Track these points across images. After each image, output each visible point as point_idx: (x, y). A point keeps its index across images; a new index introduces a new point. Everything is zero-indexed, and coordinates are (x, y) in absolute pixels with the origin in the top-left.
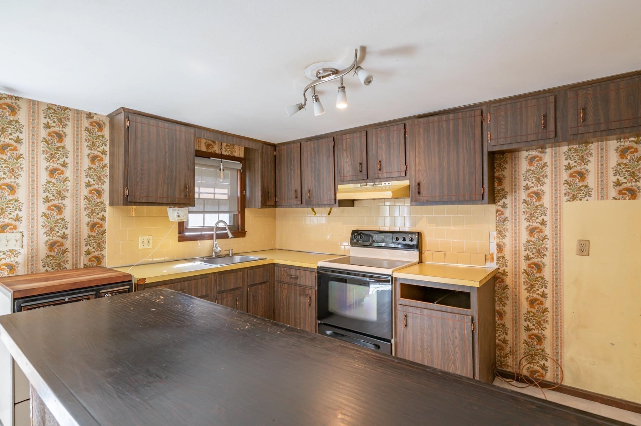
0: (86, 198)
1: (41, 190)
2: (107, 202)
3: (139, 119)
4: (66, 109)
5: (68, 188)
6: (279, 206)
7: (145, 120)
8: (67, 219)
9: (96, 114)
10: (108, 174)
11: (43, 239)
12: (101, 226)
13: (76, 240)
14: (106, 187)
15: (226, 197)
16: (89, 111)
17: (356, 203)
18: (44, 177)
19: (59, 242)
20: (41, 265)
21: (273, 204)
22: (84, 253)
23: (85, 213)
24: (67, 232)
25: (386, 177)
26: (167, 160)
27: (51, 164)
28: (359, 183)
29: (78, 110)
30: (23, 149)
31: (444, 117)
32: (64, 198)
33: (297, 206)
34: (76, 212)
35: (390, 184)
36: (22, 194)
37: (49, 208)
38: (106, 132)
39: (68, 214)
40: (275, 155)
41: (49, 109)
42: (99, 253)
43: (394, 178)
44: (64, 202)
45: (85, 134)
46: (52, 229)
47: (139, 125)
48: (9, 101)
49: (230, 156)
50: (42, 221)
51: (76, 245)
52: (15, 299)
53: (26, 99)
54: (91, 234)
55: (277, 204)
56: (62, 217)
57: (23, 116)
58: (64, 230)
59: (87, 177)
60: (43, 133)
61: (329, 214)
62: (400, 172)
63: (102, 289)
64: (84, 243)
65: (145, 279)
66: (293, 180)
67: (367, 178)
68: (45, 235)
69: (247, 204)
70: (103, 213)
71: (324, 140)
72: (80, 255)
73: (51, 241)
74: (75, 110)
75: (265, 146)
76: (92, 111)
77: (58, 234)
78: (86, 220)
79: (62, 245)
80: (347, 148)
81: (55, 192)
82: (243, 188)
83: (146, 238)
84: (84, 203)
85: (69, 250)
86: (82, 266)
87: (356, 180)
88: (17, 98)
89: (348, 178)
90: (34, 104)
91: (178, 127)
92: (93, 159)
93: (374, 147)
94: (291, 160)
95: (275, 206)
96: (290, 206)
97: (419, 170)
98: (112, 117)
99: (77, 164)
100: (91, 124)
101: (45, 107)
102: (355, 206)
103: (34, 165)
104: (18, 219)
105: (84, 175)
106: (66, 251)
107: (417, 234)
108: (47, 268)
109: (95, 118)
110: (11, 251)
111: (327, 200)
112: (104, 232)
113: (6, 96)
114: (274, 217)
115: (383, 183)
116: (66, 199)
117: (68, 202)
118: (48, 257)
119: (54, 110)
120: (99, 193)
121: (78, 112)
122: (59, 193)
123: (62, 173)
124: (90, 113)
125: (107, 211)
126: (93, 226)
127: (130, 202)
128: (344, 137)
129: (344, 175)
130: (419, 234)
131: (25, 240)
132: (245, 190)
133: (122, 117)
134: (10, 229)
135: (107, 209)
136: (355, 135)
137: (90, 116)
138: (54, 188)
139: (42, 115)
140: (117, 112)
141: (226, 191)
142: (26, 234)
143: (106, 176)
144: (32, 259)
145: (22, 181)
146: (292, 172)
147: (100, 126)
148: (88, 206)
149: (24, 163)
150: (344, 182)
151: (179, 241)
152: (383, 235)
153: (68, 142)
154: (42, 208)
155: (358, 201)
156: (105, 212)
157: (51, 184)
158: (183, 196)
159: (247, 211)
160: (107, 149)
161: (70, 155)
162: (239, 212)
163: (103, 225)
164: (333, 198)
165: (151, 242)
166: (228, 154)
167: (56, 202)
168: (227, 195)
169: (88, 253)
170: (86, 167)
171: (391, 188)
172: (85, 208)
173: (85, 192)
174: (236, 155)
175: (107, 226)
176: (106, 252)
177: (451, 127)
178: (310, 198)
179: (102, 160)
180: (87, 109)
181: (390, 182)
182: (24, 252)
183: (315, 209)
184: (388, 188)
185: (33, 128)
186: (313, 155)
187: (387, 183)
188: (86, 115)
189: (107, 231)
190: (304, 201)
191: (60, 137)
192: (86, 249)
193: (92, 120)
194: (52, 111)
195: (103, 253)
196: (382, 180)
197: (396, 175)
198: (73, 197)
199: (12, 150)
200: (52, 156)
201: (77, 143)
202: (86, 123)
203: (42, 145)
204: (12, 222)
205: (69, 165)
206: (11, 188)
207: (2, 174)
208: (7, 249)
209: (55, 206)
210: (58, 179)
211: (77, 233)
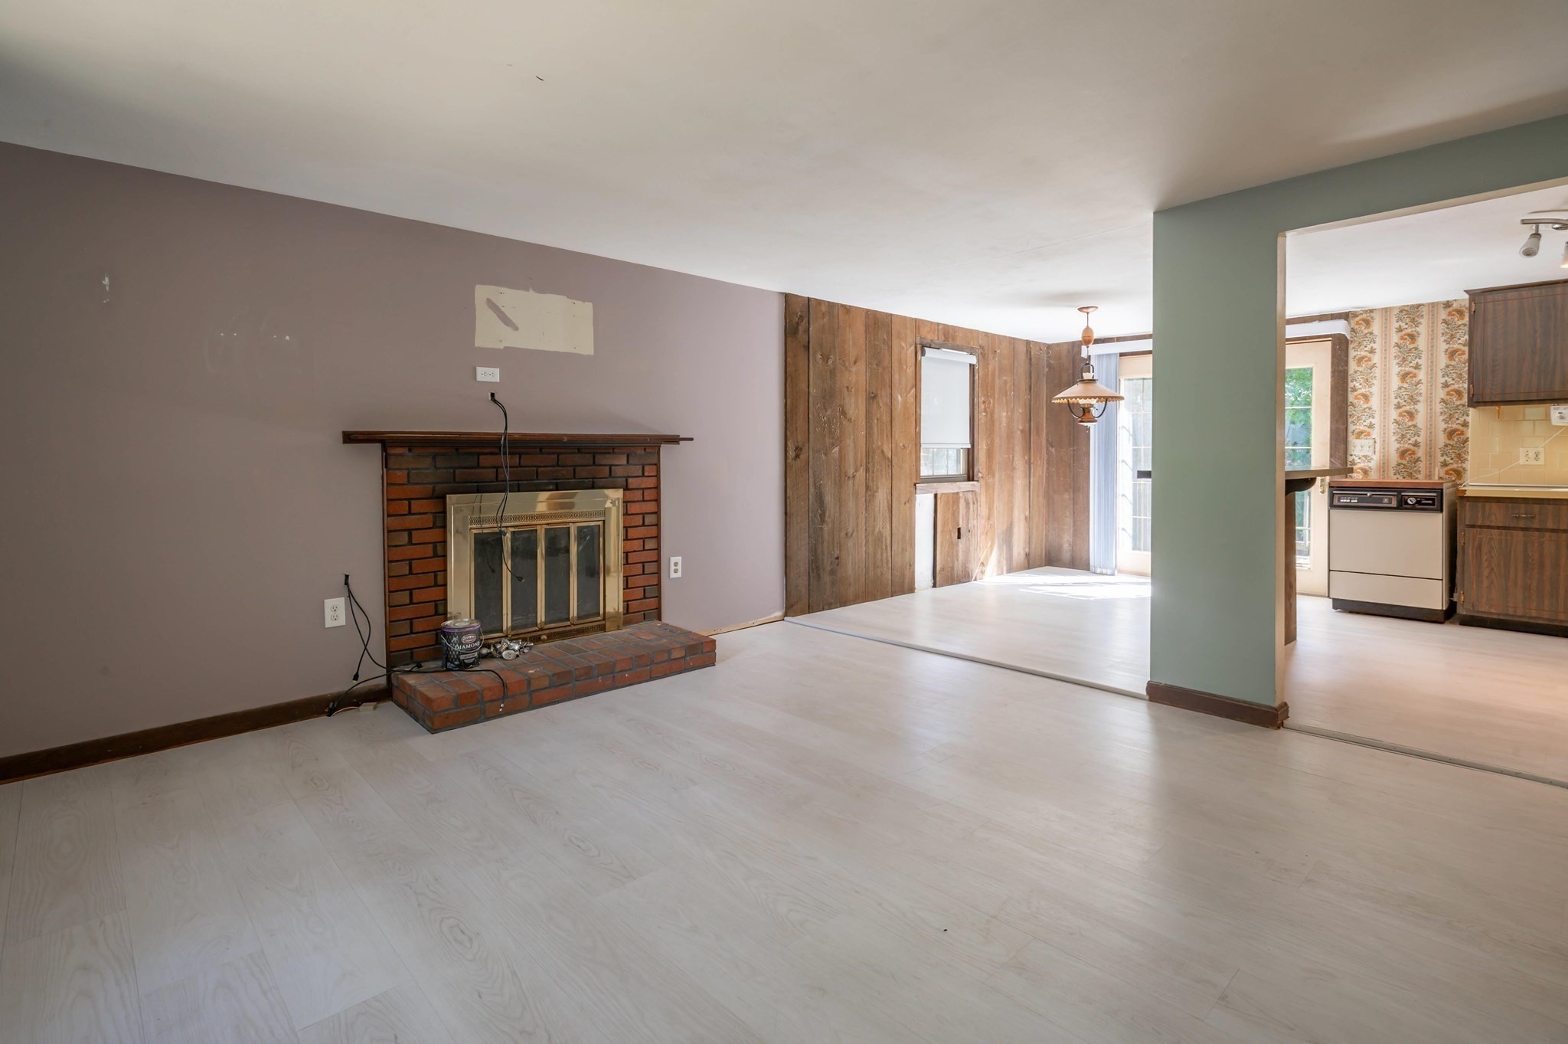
0: (1443, 401)
1: (1393, 396)
2: (1466, 404)
3: (1490, 297)
4: (1420, 305)
5: (1421, 391)
8: (1420, 425)
9: (1455, 300)
11: (1394, 446)
12: (1462, 433)
13: (1430, 448)
14: (1464, 386)
18: (1395, 382)
19: (1410, 450)
20: (1392, 472)
22: (1440, 464)
23: (1442, 417)
24: (1419, 439)
26: (1538, 340)
27: (1403, 369)
29: (1433, 303)
30: (1376, 359)
32: (1416, 402)
34: (1431, 417)
36: (1375, 403)
37: (1400, 415)
38: (1465, 318)
39: (1421, 420)
41: (1401, 311)
42: (1460, 465)
44: (1417, 407)
45: (1442, 327)
46: (1403, 436)
48: (1364, 316)
50: (1393, 427)
51: (1430, 455)
52: (1329, 487)
53: (1379, 309)
54: (1448, 442)
56: (1414, 423)
57: (1376, 328)
58: (1416, 437)
59: (1443, 377)
60: (1395, 338)
63: (1404, 492)
64: (1439, 453)
65: (1465, 490)
68: (1396, 443)
70: (1465, 417)
72: (1435, 466)
73: (1402, 449)
74: (1429, 304)
76: (1450, 298)
77: (1410, 442)
78: (1443, 426)
79: (1414, 453)
81: (1406, 397)
83: (1530, 451)
84: (1441, 407)
85: (1422, 459)
86: (1437, 478)
88: (1371, 311)
90: (1386, 311)
92: (1452, 354)
99: (1432, 364)
100: (1449, 314)
101: (1397, 312)
103: (1386, 372)
104: (1371, 426)
105: (1440, 374)
106: (1418, 460)
108: (1398, 476)
109: (1454, 306)
110: (1365, 456)
112: (1466, 440)
116: (1419, 404)
117: (1421, 407)
118: (1399, 465)
119: (1407, 311)
120: (1457, 394)
121: (1433, 305)
122: (1412, 397)
123: (1415, 376)
124: (1448, 301)
125: (1470, 415)
126: (1451, 434)
127: (1476, 402)
131: (1378, 445)
134: (1365, 436)
135: (1470, 413)
137: (1448, 305)
138: (1406, 393)
139: (1394, 319)
142: (1378, 440)
143: (1464, 372)
144: (1383, 466)
145: (1375, 390)
147: (1460, 312)
148: (1446, 410)
149: (1377, 372)
153: (1422, 342)
154: (1394, 414)
156: (1468, 416)
157: (1403, 390)
160: (1466, 339)
161: (1424, 356)
163: (1465, 432)
165: (1540, 456)
167: (1408, 408)
169: (1445, 464)
170: (1443, 366)
172: (1442, 413)
173: (1441, 394)
175: (1470, 433)
176: (1468, 465)
179: (1459, 354)
180: (1445, 299)
182: (1376, 457)
185: (1386, 335)
188: (1443, 306)
189: (1469, 439)
191: (1412, 337)
192: (1442, 459)
193: (1449, 309)
194: (1405, 312)
195: (1464, 465)
198: (1427, 401)
199: (1366, 361)
200: (1404, 360)
201: (1432, 339)
202: (1443, 314)
203: (1394, 351)
204: (1366, 429)
205: (1422, 367)
206: (1366, 397)
207: (1357, 385)
208: (1361, 454)
209: (1407, 412)
210: (1411, 384)
211: (1431, 440)
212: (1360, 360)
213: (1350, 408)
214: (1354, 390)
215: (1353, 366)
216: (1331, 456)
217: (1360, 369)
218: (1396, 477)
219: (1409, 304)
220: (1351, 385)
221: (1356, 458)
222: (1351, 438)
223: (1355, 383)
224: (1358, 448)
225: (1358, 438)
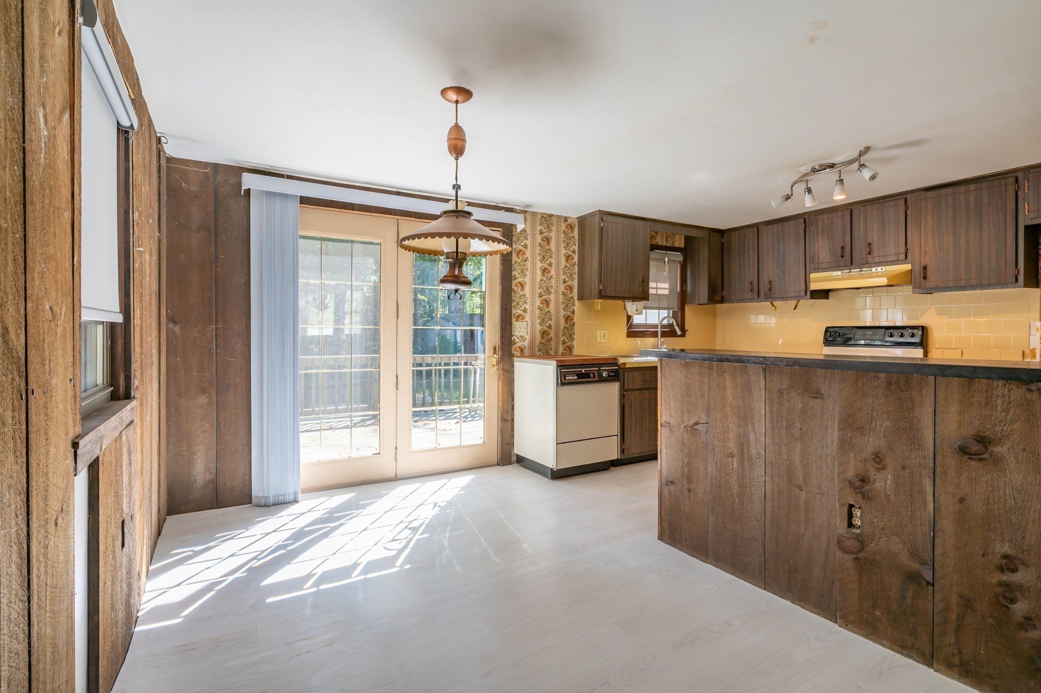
0: (563, 293)
1: (538, 286)
2: (576, 298)
3: (610, 219)
4: (552, 215)
5: (552, 285)
6: (726, 302)
7: (613, 219)
8: (552, 312)
10: (576, 271)
11: (538, 328)
12: (572, 319)
13: (557, 330)
14: (575, 283)
15: (666, 292)
16: (565, 215)
17: (831, 294)
18: (539, 275)
19: (547, 331)
20: (537, 349)
21: (720, 299)
22: (561, 343)
23: (562, 306)
24: (552, 323)
25: (877, 261)
26: (630, 255)
27: (543, 265)
28: (839, 270)
30: (528, 254)
31: (962, 189)
32: (550, 293)
33: (752, 300)
34: (557, 306)
35: (884, 270)
36: (527, 290)
37: (542, 302)
38: (576, 232)
39: (552, 307)
40: (723, 243)
41: (542, 217)
42: (571, 343)
43: (889, 263)
44: (550, 297)
45: (563, 236)
46: (543, 320)
47: (610, 224)
49: (671, 247)
50: (538, 311)
51: (557, 335)
52: (558, 366)
53: (530, 212)
54: (565, 325)
55: (725, 299)
56: (548, 309)
58: (550, 321)
59: (563, 275)
60: (539, 239)
61: (795, 309)
62: (898, 254)
63: (602, 366)
64: (561, 334)
65: (626, 363)
66: (747, 271)
67: (852, 264)
68: (539, 325)
69: (688, 300)
70: (573, 307)
71: (791, 222)
72: (559, 344)
73: (542, 330)
74: (556, 216)
75: (712, 233)
76: (568, 216)
77: (547, 325)
78: (563, 313)
79: (549, 333)
80: (823, 231)
81: (545, 289)
82: (684, 281)
83: (604, 332)
84: (562, 298)
85: (553, 339)
86: (560, 354)
87: (836, 267)
89: (825, 266)
91: (638, 222)
92: (568, 258)
93: (862, 227)
94: (744, 247)
95: (722, 301)
96: (743, 300)
97: (925, 251)
98: (584, 218)
99: (558, 263)
100: (567, 227)
101: (539, 217)
102: (829, 297)
103: (534, 266)
104: (525, 311)
105: (562, 273)
106: (551, 339)
107: (921, 328)
108: (540, 353)
109: (569, 221)
110: (522, 337)
111: (795, 292)
112: (574, 325)
113: (520, 211)
114: (714, 315)
115: (874, 269)
117: (552, 297)
118: (541, 343)
119: (545, 218)
120: (571, 289)
121: (559, 217)
122: (547, 289)
123: (549, 272)
124: (566, 217)
125: (576, 305)
126: (567, 319)
127: (603, 296)
128: (820, 217)
129: (818, 261)
130: (924, 329)
131: (529, 327)
132: (686, 284)
133: (597, 218)
134: (522, 319)
135: (576, 304)
136: (835, 214)
137: (566, 219)
138: (545, 285)
139: (538, 223)
140: (590, 214)
141: (667, 285)
142: (529, 324)
143: (576, 273)
144: (533, 344)
145: (527, 279)
146: (746, 261)
147: (571, 227)
148: (564, 301)
149: (529, 264)
150: (817, 270)
151: (629, 336)
152: (870, 332)
153: (553, 245)
154: (538, 302)
155: (835, 293)
157: (543, 282)
158: (641, 291)
159: (687, 309)
160: (576, 248)
161: (554, 256)
162: (679, 309)
164: (803, 288)
165: (606, 336)
166: (669, 245)
167: (546, 297)
168: (668, 290)
169: (564, 343)
170: (563, 266)
171: (885, 274)
172: (562, 303)
173: (562, 288)
174: (677, 245)
175: (576, 319)
176: (575, 343)
177: (972, 199)
178: (770, 290)
179: (573, 259)
180: (564, 215)
181: (883, 268)
182: (528, 337)
184: (880, 274)
185: (534, 235)
186: (776, 240)
187: (879, 269)
188: (563, 219)
189: (576, 324)
190: (762, 294)
191: (548, 240)
192: (563, 339)
193: (567, 223)
195: (573, 343)
196: (872, 265)
197: (893, 258)
198: (555, 293)
199: (522, 254)
200: (544, 257)
201: (558, 244)
202: (563, 226)
203: (538, 248)
204: (522, 312)
205: (553, 265)
206: (522, 285)
207: (517, 274)
208: (519, 335)
209: (545, 300)
210: (547, 278)
211: (557, 324)
212: (519, 253)
213: (513, 294)
214: (515, 278)
215: (514, 257)
216: (502, 337)
217: (519, 260)
219: (547, 212)
220: (513, 274)
221: (516, 338)
222: (513, 320)
223: (515, 272)
224: (518, 329)
225: (517, 321)
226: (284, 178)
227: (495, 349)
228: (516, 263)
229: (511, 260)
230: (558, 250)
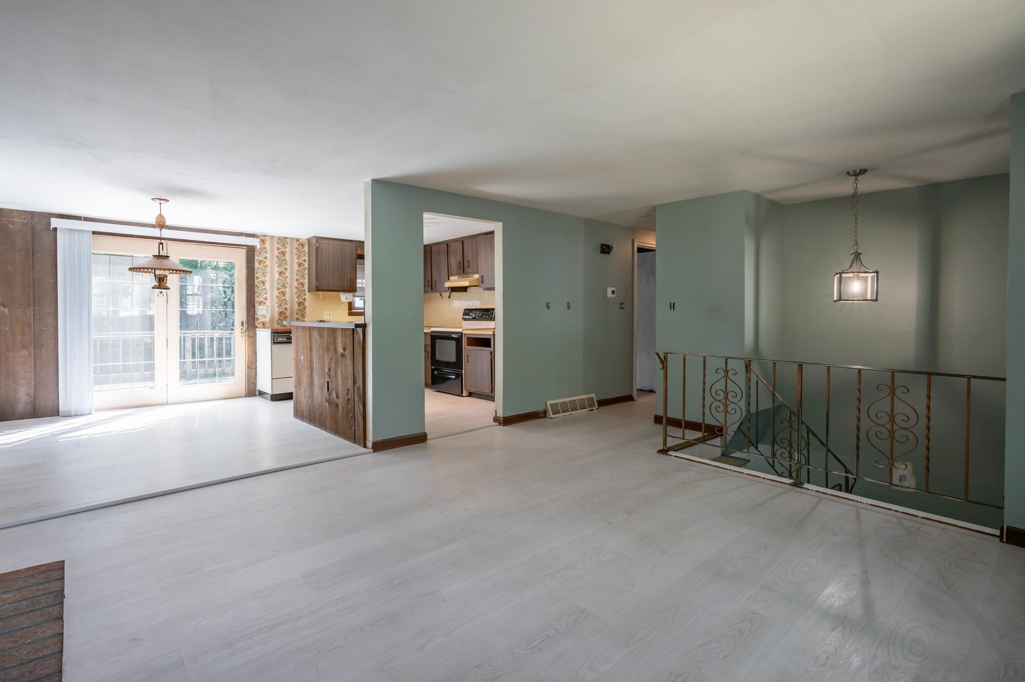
0: (296, 288)
1: (276, 283)
2: (307, 290)
3: (323, 241)
4: (286, 238)
5: (287, 282)
7: (326, 241)
8: (287, 299)
9: (301, 239)
10: (307, 273)
11: (277, 310)
12: (304, 304)
13: (292, 311)
14: (306, 281)
17: (468, 289)
18: (277, 276)
19: (283, 312)
20: (276, 323)
22: (295, 319)
23: (296, 296)
24: (287, 307)
25: (472, 271)
26: (339, 264)
27: (280, 269)
30: (268, 262)
32: (286, 287)
33: (430, 292)
34: (292, 296)
36: (268, 286)
37: (279, 293)
38: (306, 248)
39: (287, 296)
41: (279, 239)
44: (286, 290)
45: (296, 251)
46: (280, 305)
47: (323, 245)
48: (262, 238)
50: (276, 299)
51: (292, 314)
52: (272, 332)
53: (269, 236)
54: (299, 308)
56: (285, 298)
57: (267, 245)
58: (286, 305)
59: (296, 276)
60: (276, 253)
61: (449, 297)
64: (295, 313)
67: (464, 272)
68: (277, 308)
70: (305, 296)
71: (442, 245)
73: (280, 310)
74: (290, 238)
76: (299, 238)
77: (283, 308)
78: (296, 300)
79: (285, 313)
80: (453, 252)
81: (282, 285)
83: (328, 312)
84: (295, 290)
85: (288, 316)
87: (458, 274)
88: (265, 236)
89: (455, 272)
90: (272, 237)
91: (346, 243)
92: (300, 265)
93: (466, 252)
97: (482, 268)
98: (309, 240)
99: (292, 268)
100: (298, 245)
101: (277, 239)
102: (468, 291)
103: (272, 270)
104: (266, 299)
105: (295, 274)
109: (300, 241)
110: (263, 315)
112: (305, 307)
117: (287, 290)
118: (279, 319)
120: (302, 284)
121: (292, 239)
122: (284, 285)
123: (285, 274)
125: (307, 295)
126: (300, 304)
127: (319, 289)
128: (452, 244)
129: (452, 270)
131: (269, 309)
133: (314, 240)
134: (263, 304)
136: (457, 243)
137: (298, 240)
138: (281, 282)
139: (275, 242)
140: (312, 238)
142: (270, 306)
143: (306, 275)
144: (272, 320)
145: (268, 279)
147: (303, 245)
148: (298, 292)
149: (268, 269)
150: (452, 275)
151: (349, 315)
153: (287, 257)
154: (276, 293)
157: (280, 280)
158: (349, 286)
160: (307, 258)
161: (288, 264)
165: (331, 315)
167: (282, 290)
169: (297, 319)
170: (296, 270)
172: (296, 294)
173: (296, 284)
175: (307, 304)
178: (436, 287)
179: (304, 265)
180: (297, 237)
182: (268, 316)
183: (442, 294)
184: (474, 279)
185: (272, 251)
186: (437, 256)
187: (474, 276)
188: (295, 240)
189: (307, 307)
190: (433, 288)
191: (284, 254)
192: (296, 317)
193: (298, 243)
194: (280, 240)
196: (470, 274)
197: (476, 270)
198: (290, 287)
199: (263, 263)
200: (280, 265)
201: (292, 256)
202: (296, 245)
203: (276, 259)
204: (263, 300)
205: (288, 269)
206: (263, 283)
208: (261, 314)
209: (281, 292)
210: (283, 278)
211: (292, 307)
212: (260, 262)
213: (256, 288)
214: (258, 278)
215: (257, 265)
216: (247, 315)
217: (261, 267)
218: (277, 326)
219: (283, 236)
220: (256, 275)
221: (260, 316)
222: (257, 305)
223: (258, 274)
224: (260, 310)
225: (260, 305)
226: (81, 220)
227: (242, 323)
228: (258, 268)
229: (254, 267)
230: (292, 260)
